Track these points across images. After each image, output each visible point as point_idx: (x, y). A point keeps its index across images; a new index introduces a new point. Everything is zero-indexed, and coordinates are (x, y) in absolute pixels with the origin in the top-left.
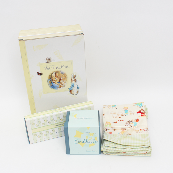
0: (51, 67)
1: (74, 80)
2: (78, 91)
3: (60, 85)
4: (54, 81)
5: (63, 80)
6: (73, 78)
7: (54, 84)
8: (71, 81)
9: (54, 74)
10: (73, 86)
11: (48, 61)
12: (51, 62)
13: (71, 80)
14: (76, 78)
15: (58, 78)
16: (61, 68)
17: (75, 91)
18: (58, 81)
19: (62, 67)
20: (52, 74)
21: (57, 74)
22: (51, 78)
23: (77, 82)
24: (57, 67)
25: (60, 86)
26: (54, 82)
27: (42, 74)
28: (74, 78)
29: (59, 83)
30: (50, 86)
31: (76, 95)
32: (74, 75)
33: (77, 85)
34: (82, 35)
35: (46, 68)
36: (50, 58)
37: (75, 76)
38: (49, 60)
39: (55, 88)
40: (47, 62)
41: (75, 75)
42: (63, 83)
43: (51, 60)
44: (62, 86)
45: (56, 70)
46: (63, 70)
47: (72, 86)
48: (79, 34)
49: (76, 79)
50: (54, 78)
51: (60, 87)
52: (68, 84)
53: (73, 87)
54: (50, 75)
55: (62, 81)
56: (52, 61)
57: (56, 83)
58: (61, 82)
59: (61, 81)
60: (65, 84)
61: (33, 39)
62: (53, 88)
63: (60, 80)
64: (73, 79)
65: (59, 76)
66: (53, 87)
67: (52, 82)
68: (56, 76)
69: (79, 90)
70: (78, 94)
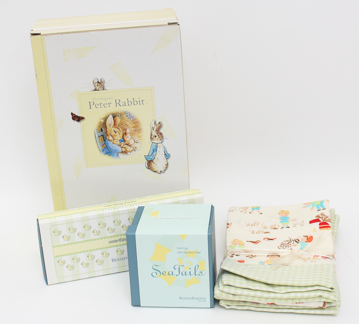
0: (103, 102)
1: (157, 137)
2: (167, 164)
3: (125, 148)
4: (111, 136)
5: (132, 134)
6: (155, 130)
7: (110, 144)
8: (151, 138)
9: (110, 120)
10: (156, 150)
11: (97, 88)
12: (104, 89)
13: (151, 135)
14: (161, 131)
15: (120, 129)
16: (127, 104)
18: (119, 137)
19: (129, 103)
20: (106, 119)
21: (118, 120)
22: (103, 127)
23: (165, 140)
24: (118, 101)
25: (124, 150)
26: (111, 138)
27: (83, 118)
28: (158, 130)
29: (122, 141)
30: (101, 148)
31: (162, 174)
32: (157, 123)
33: (164, 148)
34: (175, 26)
35: (92, 104)
36: (103, 80)
37: (160, 126)
38: (100, 85)
39: (113, 155)
40: (96, 90)
41: (160, 123)
42: (132, 142)
43: (105, 85)
44: (129, 148)
45: (114, 109)
46: (133, 110)
47: (152, 151)
48: (169, 24)
49: (161, 134)
50: (111, 129)
51: (125, 152)
52: (144, 146)
53: (154, 154)
54: (102, 121)
55: (130, 137)
56: (105, 88)
57: (115, 142)
58: (128, 140)
59: (128, 138)
60: (136, 145)
61: (62, 33)
62: (107, 153)
63: (126, 133)
64: (154, 133)
65: (121, 124)
66: (107, 150)
67: (106, 138)
68: (115, 124)
69: (169, 160)
70: (166, 172)
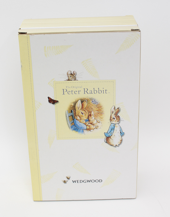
0: (74, 90)
1: (115, 119)
2: (122, 140)
3: (89, 126)
4: (79, 116)
5: (95, 116)
6: (114, 113)
7: (78, 123)
8: (110, 120)
9: (79, 104)
10: (114, 129)
11: (70, 78)
12: (75, 80)
13: (111, 117)
14: (119, 114)
15: (87, 111)
16: (93, 92)
17: (116, 138)
18: (85, 117)
19: (94, 91)
20: (75, 103)
21: (85, 104)
22: (73, 109)
23: (121, 122)
24: (86, 90)
25: (88, 127)
26: (78, 118)
27: (57, 102)
28: (116, 114)
29: (87, 121)
30: (70, 125)
31: (117, 147)
32: (116, 108)
33: (120, 127)
34: (137, 32)
35: (65, 90)
36: (75, 73)
37: (118, 110)
38: (72, 76)
39: (79, 131)
40: (69, 80)
41: (118, 108)
42: (95, 122)
43: (77, 76)
44: (92, 127)
45: (83, 96)
46: (97, 97)
47: (110, 130)
48: (132, 30)
49: (119, 117)
50: (79, 111)
51: (89, 129)
52: (104, 125)
53: (112, 132)
54: (73, 104)
55: (93, 118)
56: (77, 79)
57: (82, 121)
58: (92, 120)
59: (92, 119)
60: (98, 124)
61: (44, 34)
62: (75, 129)
63: (90, 115)
64: (113, 116)
65: (88, 107)
66: (75, 127)
67: (75, 118)
68: (82, 107)
69: (123, 137)
70: (120, 146)
